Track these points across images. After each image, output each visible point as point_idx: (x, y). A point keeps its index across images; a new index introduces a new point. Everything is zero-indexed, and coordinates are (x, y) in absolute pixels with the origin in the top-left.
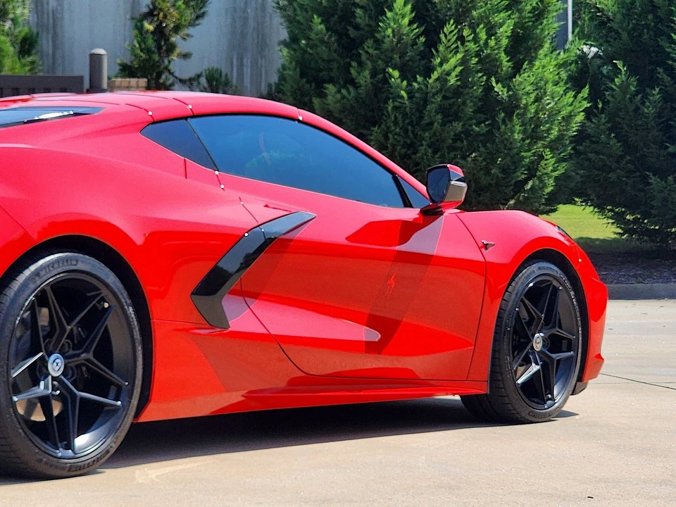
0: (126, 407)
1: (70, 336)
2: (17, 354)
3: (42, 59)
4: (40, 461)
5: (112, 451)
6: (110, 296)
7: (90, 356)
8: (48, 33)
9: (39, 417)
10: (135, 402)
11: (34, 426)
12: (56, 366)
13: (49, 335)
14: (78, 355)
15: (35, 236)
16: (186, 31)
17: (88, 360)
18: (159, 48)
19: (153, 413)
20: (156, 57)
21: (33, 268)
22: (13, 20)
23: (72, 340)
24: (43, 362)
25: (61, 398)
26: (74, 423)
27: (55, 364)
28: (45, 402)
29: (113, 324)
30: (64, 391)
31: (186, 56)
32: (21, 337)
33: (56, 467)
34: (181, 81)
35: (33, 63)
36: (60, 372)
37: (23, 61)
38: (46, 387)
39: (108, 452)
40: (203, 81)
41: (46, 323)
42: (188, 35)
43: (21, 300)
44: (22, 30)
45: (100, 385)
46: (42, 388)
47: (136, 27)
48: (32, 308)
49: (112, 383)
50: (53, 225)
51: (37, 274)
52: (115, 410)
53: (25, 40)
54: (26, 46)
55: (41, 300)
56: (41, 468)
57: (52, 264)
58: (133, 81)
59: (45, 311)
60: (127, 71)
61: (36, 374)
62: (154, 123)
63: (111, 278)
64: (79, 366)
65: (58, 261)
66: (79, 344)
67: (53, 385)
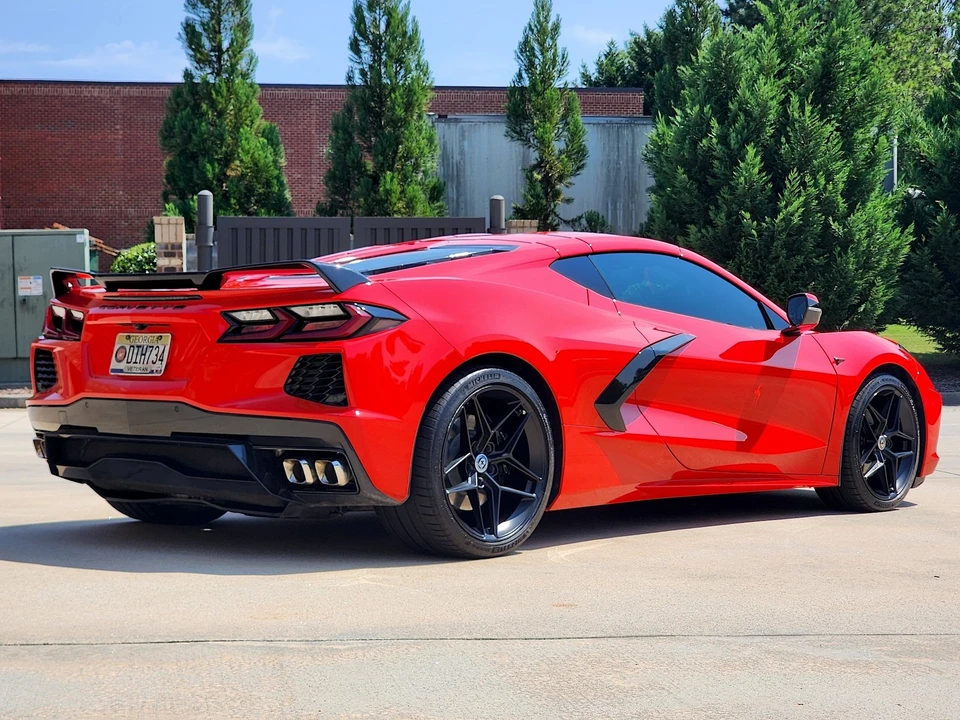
0: (540, 499)
1: (494, 439)
2: (448, 454)
3: (448, 204)
4: (468, 543)
5: (528, 535)
6: (529, 407)
7: (511, 455)
8: (453, 182)
9: (466, 506)
10: (547, 494)
11: (463, 515)
12: (481, 464)
13: (475, 438)
14: (500, 455)
15: (462, 353)
16: (569, 180)
17: (508, 459)
18: (547, 194)
19: (562, 504)
20: (544, 202)
21: (462, 381)
22: (423, 172)
23: (495, 441)
24: (471, 460)
25: (486, 491)
26: (496, 511)
27: (480, 462)
28: (472, 494)
29: (530, 428)
30: (487, 485)
31: (569, 201)
32: (452, 439)
33: (482, 549)
34: (565, 221)
35: (440, 207)
36: (485, 469)
37: (432, 205)
38: (473, 482)
39: (524, 536)
40: (584, 221)
41: (472, 428)
42: (570, 184)
43: (452, 409)
44: (431, 181)
45: (518, 480)
46: (470, 483)
47: (527, 177)
48: (462, 416)
49: (529, 478)
50: (477, 345)
51: (466, 386)
52: (531, 501)
53: (434, 188)
54: (435, 194)
55: (470, 408)
56: (470, 549)
57: (479, 378)
58: (527, 222)
59: (472, 418)
60: (520, 213)
61: (465, 471)
62: (559, 259)
63: (528, 390)
64: (500, 464)
65: (483, 375)
66: (501, 446)
67: (479, 480)
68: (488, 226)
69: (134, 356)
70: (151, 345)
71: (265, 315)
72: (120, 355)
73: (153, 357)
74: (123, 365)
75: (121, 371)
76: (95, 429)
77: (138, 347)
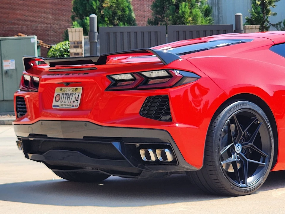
0: (267, 165)
1: (244, 136)
2: (222, 143)
3: (213, 18)
4: (232, 189)
5: (262, 184)
6: (260, 119)
7: (252, 144)
8: (216, 7)
9: (231, 170)
10: (271, 163)
11: (229, 174)
12: (238, 149)
13: (235, 136)
14: (247, 144)
15: (228, 93)
16: (274, 4)
17: (251, 146)
18: (263, 11)
19: (277, 168)
20: (262, 15)
21: (228, 107)
22: (201, 2)
23: (245, 138)
24: (233, 147)
25: (241, 162)
26: (246, 172)
27: (238, 148)
28: (234, 164)
29: (261, 130)
30: (242, 160)
31: (274, 14)
32: (224, 137)
33: (239, 191)
34: (273, 25)
35: (210, 20)
36: (240, 151)
37: (206, 19)
38: (235, 158)
39: (260, 184)
40: (282, 25)
41: (234, 131)
42: (275, 6)
43: (224, 121)
44: (205, 6)
45: (256, 156)
46: (233, 158)
47: (253, 3)
48: (228, 125)
49: (262, 155)
50: (234, 90)
51: (230, 110)
52: (263, 166)
53: (206, 10)
54: (207, 13)
55: (232, 121)
56: (234, 192)
57: (236, 106)
58: (254, 26)
59: (233, 126)
60: (250, 22)
61: (230, 152)
62: (274, 45)
63: (261, 111)
64: (247, 148)
65: (238, 104)
66: (247, 139)
67: (237, 157)
68: (234, 29)
69: (64, 99)
70: (72, 93)
71: (129, 76)
72: (57, 99)
73: (73, 99)
74: (59, 104)
75: (58, 106)
76: (46, 135)
77: (66, 94)
